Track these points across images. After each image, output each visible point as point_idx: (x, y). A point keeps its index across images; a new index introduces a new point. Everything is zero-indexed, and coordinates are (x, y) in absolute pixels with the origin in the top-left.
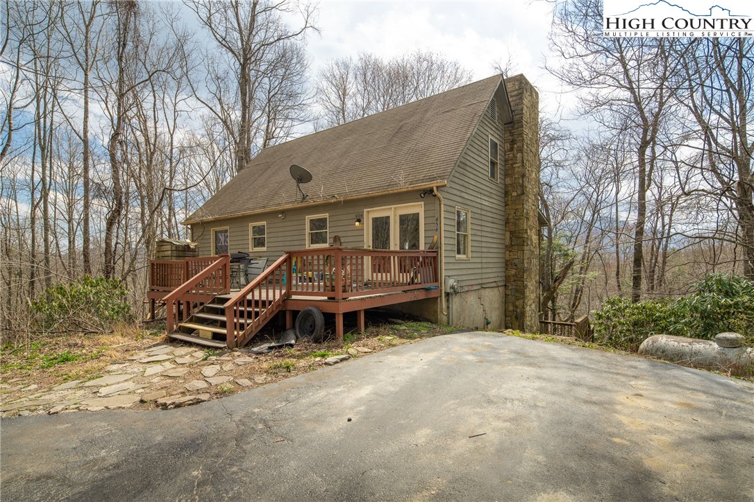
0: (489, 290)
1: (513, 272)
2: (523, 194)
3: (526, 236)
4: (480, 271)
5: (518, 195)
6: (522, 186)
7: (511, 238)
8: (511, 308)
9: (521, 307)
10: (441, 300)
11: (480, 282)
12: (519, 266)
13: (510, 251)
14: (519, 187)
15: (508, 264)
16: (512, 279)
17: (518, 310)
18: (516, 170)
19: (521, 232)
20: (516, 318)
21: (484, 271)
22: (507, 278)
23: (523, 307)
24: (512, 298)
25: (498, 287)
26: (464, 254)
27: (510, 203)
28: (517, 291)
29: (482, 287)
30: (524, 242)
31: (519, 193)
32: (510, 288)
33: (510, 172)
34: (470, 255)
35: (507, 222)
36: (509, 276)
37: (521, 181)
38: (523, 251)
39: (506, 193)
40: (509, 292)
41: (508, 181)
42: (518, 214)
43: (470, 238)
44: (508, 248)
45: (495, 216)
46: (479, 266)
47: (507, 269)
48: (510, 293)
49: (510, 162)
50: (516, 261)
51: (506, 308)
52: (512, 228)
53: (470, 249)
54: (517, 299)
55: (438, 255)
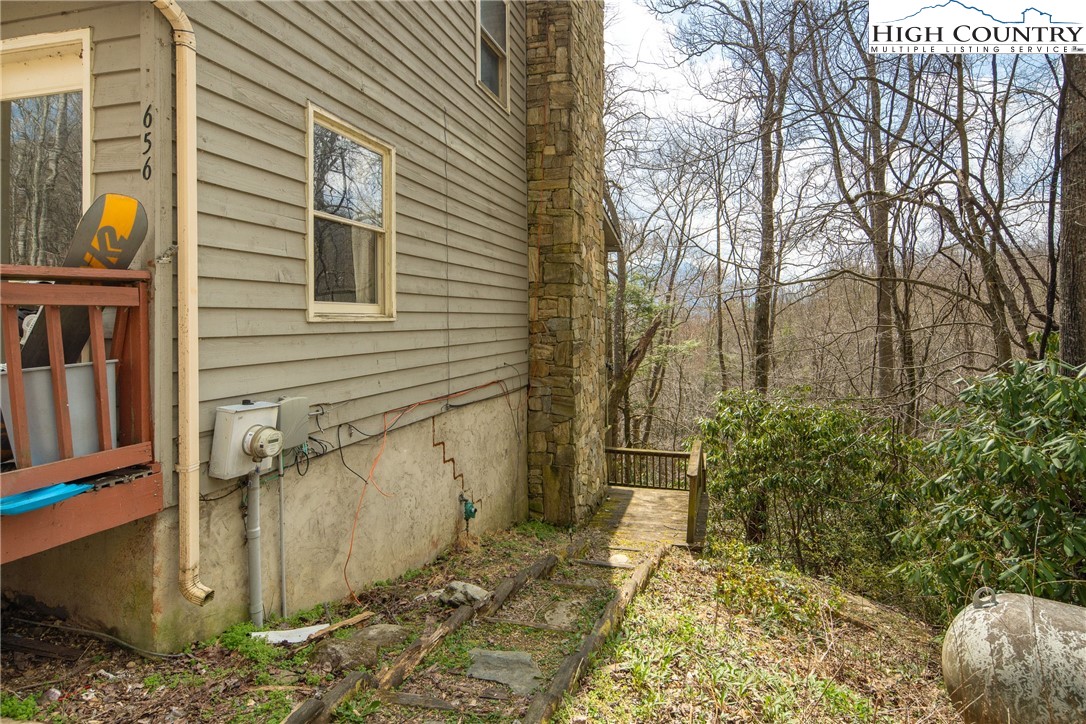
0: (478, 409)
1: (547, 351)
2: (570, 151)
3: (577, 260)
4: (441, 357)
5: (559, 155)
6: (568, 131)
7: (541, 264)
8: (542, 446)
9: (565, 441)
10: (176, 527)
11: (442, 390)
12: (561, 336)
13: (540, 298)
14: (561, 135)
15: (534, 331)
16: (545, 369)
17: (559, 450)
18: (554, 89)
19: (566, 248)
20: (555, 470)
21: (455, 355)
22: (532, 367)
23: (571, 443)
24: (543, 420)
25: (506, 394)
26: (373, 300)
27: (538, 173)
28: (555, 400)
29: (449, 408)
30: (572, 274)
31: (561, 149)
32: (540, 392)
33: (539, 94)
34: (393, 303)
35: (532, 223)
36: (536, 362)
37: (565, 120)
38: (570, 298)
39: (531, 149)
40: (536, 404)
41: (535, 116)
42: (559, 202)
43: (393, 244)
44: (536, 289)
45: (496, 198)
46: (439, 340)
47: (531, 345)
48: (538, 407)
49: (540, 69)
50: (554, 324)
51: (529, 447)
52: (545, 239)
53: (392, 284)
54: (556, 422)
55: (149, 298)
